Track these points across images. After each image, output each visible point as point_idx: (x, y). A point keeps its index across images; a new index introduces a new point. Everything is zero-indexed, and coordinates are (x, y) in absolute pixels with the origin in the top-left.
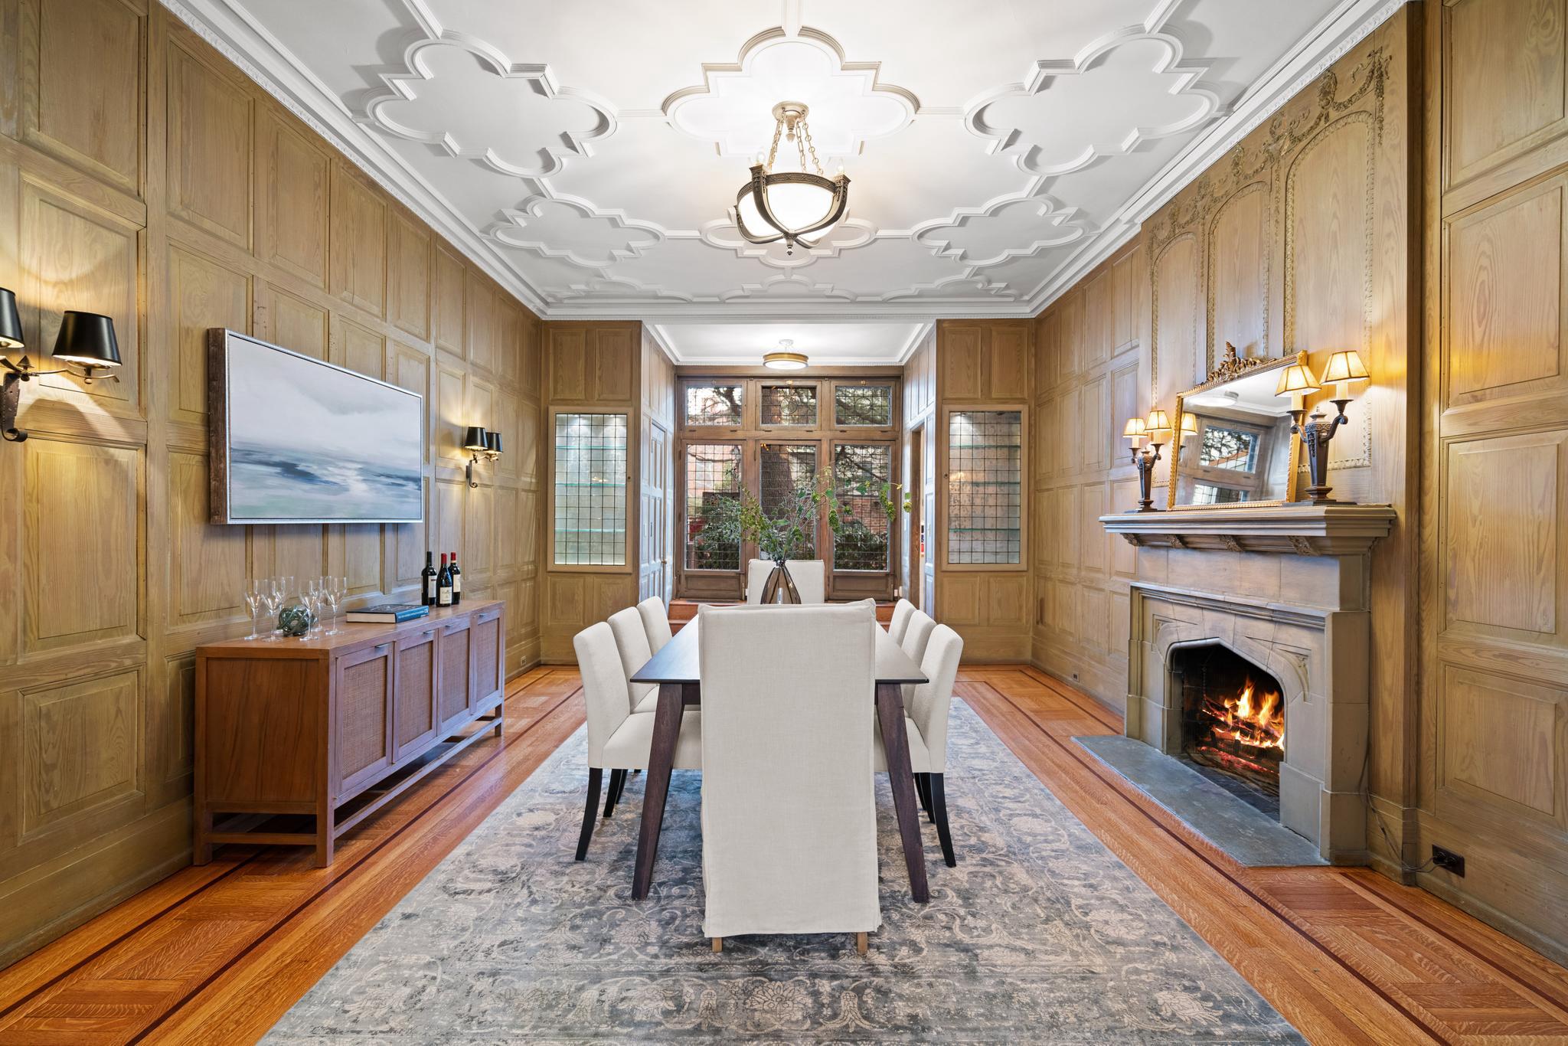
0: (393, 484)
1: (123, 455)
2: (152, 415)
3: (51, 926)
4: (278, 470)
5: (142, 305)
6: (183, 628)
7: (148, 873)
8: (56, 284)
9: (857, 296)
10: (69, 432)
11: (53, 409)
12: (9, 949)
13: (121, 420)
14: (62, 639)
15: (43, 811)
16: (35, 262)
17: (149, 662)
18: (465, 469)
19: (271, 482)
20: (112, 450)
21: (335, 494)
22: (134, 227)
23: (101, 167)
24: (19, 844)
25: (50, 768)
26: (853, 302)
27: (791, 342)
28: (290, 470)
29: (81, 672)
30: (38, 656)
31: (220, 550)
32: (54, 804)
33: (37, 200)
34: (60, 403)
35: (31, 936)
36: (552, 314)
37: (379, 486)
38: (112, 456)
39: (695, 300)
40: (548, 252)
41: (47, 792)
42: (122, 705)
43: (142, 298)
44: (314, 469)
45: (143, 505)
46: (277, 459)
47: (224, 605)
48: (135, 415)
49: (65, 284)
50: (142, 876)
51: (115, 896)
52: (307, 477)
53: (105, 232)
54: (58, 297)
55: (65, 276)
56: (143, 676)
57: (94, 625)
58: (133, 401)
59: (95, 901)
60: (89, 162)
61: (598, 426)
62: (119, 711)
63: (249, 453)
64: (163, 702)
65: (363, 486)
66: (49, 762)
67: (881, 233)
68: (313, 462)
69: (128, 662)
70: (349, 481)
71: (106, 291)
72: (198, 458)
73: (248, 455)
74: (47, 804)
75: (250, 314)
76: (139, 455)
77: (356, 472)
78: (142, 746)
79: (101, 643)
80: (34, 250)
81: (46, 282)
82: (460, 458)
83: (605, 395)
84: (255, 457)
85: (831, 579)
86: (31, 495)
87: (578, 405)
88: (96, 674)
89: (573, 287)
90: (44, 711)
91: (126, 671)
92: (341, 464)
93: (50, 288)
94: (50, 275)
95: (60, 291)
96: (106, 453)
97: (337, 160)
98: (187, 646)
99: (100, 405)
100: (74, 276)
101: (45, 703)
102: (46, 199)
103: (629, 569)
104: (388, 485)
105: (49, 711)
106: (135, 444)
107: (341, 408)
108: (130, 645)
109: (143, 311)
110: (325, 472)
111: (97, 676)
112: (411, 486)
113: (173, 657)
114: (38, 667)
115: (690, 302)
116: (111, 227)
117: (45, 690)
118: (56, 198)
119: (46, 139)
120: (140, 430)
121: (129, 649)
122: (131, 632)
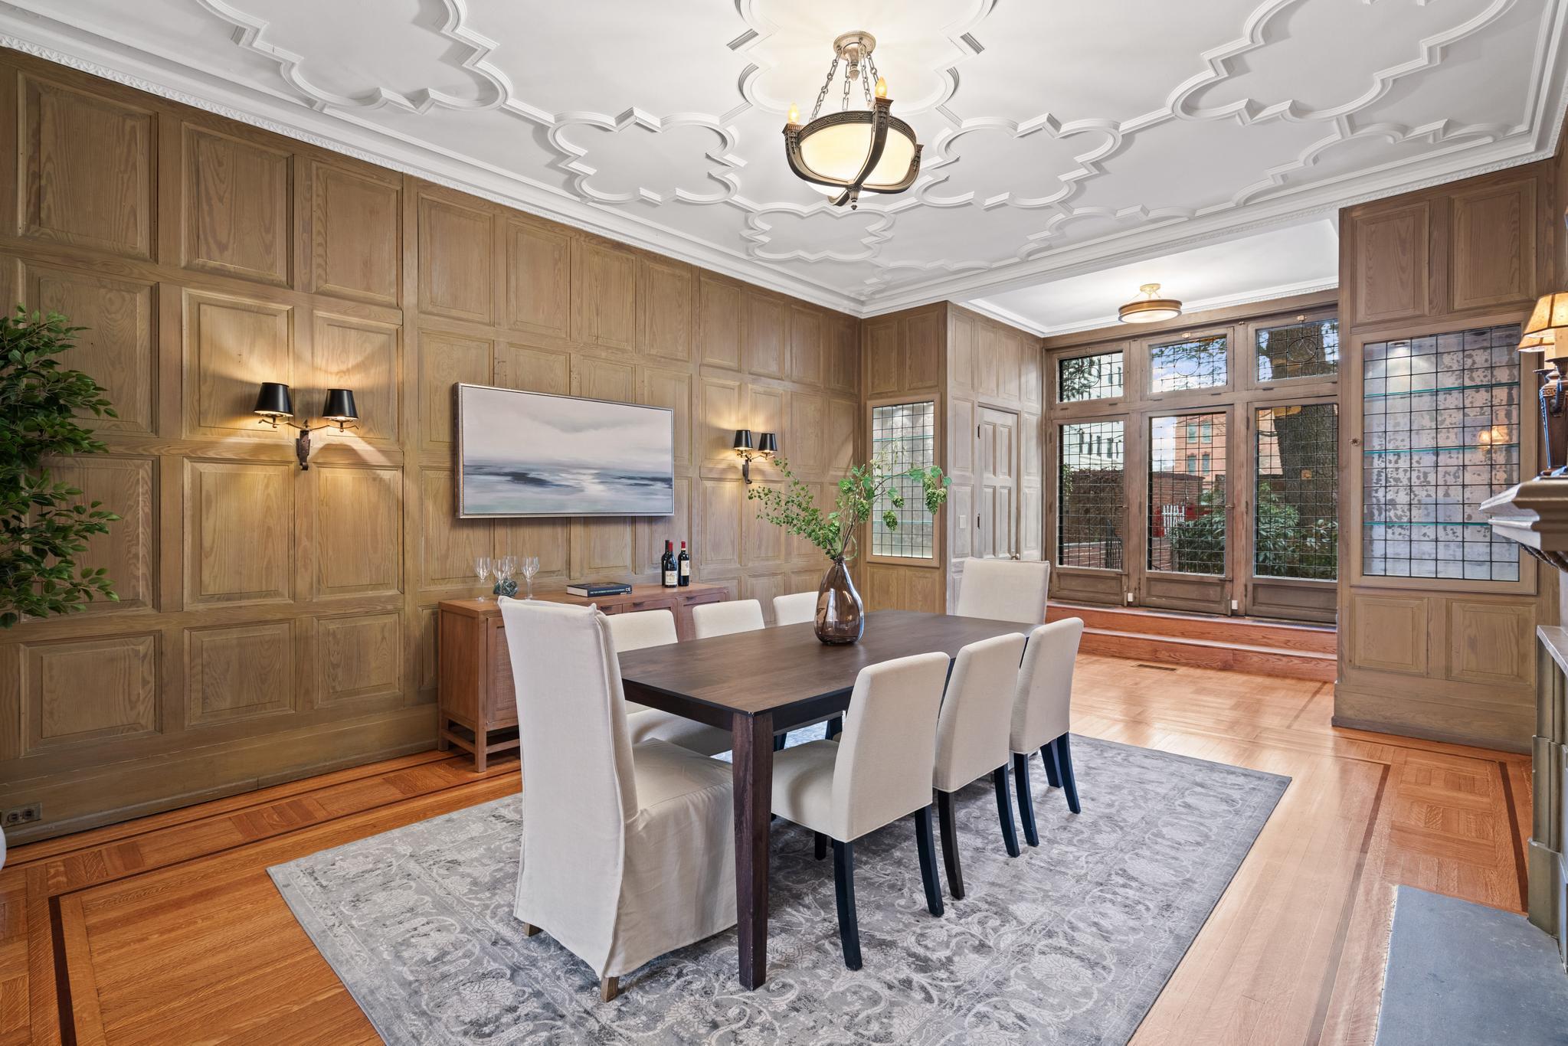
0: (636, 484)
1: (386, 475)
2: (408, 447)
3: (334, 762)
4: (509, 478)
5: (400, 377)
6: (433, 588)
7: (405, 746)
8: (338, 373)
9: (1194, 211)
10: (347, 462)
11: (335, 449)
12: (307, 768)
13: (383, 452)
14: (343, 589)
15: (331, 691)
16: (324, 362)
17: (406, 608)
18: (741, 468)
19: (500, 487)
20: (378, 471)
21: (567, 495)
22: (394, 327)
23: (370, 295)
24: (315, 708)
25: (335, 666)
26: (1192, 219)
27: (1156, 286)
28: (520, 477)
29: (356, 610)
30: (326, 598)
31: (465, 536)
32: (339, 689)
33: (325, 326)
34: (341, 445)
35: (321, 764)
36: (866, 312)
37: (618, 486)
38: (378, 475)
39: (995, 265)
40: (812, 257)
41: (334, 680)
42: (387, 634)
43: (400, 371)
44: (545, 476)
45: (402, 506)
46: (507, 470)
47: (468, 574)
48: (396, 448)
49: (344, 372)
50: (401, 747)
51: (381, 754)
52: (539, 482)
53: (371, 334)
54: (339, 380)
55: (343, 367)
56: (402, 617)
57: (366, 581)
58: (393, 439)
59: (364, 755)
60: (360, 293)
61: (915, 415)
62: (384, 638)
63: (481, 467)
64: (417, 635)
65: (601, 487)
66: (335, 662)
67: (1126, 126)
68: (544, 471)
69: (390, 607)
70: (584, 484)
71: (373, 371)
72: (447, 473)
73: (479, 469)
74: (334, 688)
75: (491, 368)
76: (399, 474)
77: (591, 477)
78: (402, 663)
79: (370, 593)
80: (323, 355)
81: (331, 373)
82: (732, 457)
83: (914, 384)
84: (485, 470)
85: (1250, 588)
86: (322, 501)
87: (891, 397)
88: (367, 612)
89: (868, 282)
90: (331, 631)
91: (389, 613)
92: (575, 471)
93: (334, 376)
94: (334, 368)
95: (341, 377)
96: (375, 473)
97: (577, 237)
98: (435, 601)
99: (370, 443)
100: (350, 366)
101: (332, 627)
102: (331, 323)
103: (936, 564)
104: (631, 485)
105: (334, 632)
106: (395, 467)
107: (575, 428)
108: (391, 596)
109: (401, 380)
110: (557, 478)
111: (367, 614)
112: (659, 485)
113: (426, 607)
114: (327, 604)
115: (991, 270)
116: (378, 331)
117: (332, 618)
118: (337, 321)
119: (331, 286)
120: (398, 457)
121: (392, 599)
122: (394, 588)
